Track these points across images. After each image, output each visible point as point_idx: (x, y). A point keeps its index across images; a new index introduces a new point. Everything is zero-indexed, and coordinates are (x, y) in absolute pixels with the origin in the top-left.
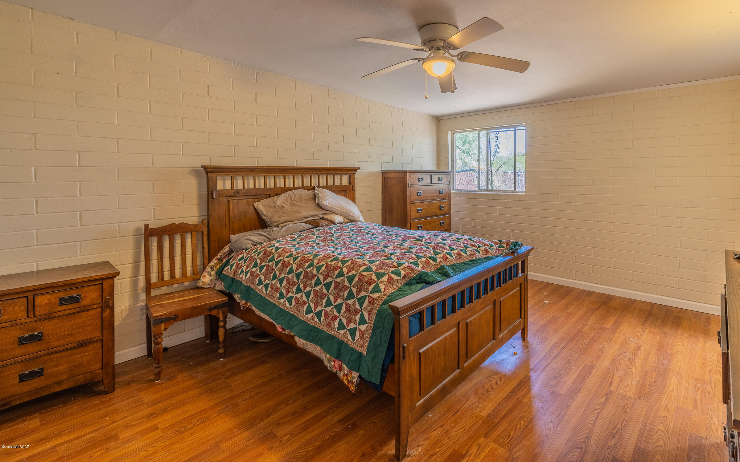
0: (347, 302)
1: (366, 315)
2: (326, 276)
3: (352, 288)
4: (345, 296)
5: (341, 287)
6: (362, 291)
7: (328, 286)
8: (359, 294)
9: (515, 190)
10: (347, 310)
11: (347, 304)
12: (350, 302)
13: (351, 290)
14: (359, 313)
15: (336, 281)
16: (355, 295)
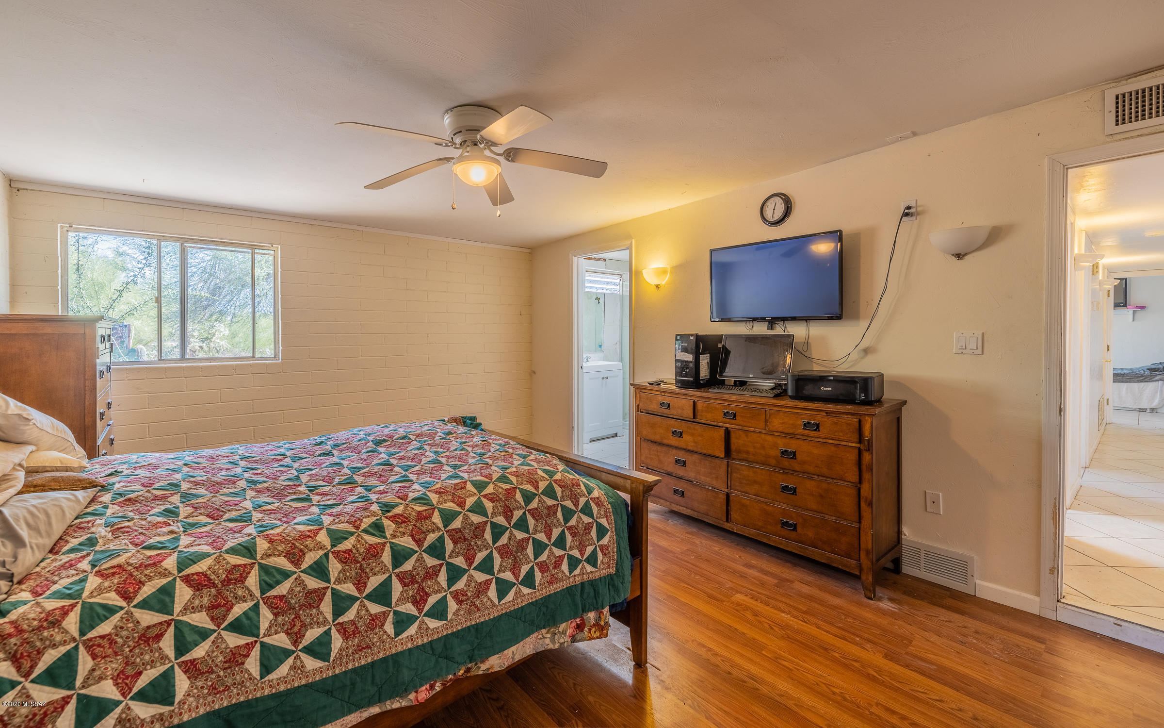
0: (569, 524)
1: (603, 521)
2: (508, 513)
3: (563, 503)
4: (562, 520)
5: (545, 511)
6: (579, 498)
7: (522, 525)
8: (578, 504)
9: (253, 357)
10: (574, 535)
11: (570, 528)
12: (573, 522)
13: (563, 507)
14: (592, 527)
15: (531, 510)
16: (573, 508)
